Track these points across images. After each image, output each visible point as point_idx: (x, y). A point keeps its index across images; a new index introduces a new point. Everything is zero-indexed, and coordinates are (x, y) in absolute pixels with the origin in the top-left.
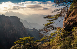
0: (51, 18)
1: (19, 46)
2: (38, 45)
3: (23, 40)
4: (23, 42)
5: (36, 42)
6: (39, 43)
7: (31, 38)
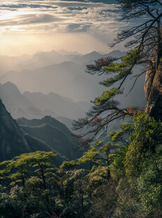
0: (110, 70)
1: (4, 191)
2: (73, 180)
3: (16, 165)
4: (18, 174)
5: (63, 168)
6: (76, 172)
7: (44, 156)
